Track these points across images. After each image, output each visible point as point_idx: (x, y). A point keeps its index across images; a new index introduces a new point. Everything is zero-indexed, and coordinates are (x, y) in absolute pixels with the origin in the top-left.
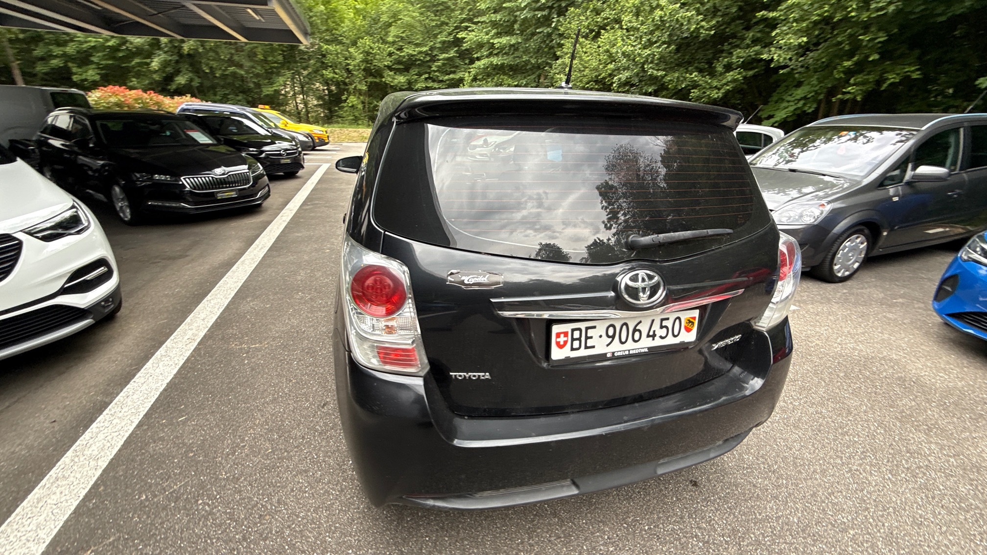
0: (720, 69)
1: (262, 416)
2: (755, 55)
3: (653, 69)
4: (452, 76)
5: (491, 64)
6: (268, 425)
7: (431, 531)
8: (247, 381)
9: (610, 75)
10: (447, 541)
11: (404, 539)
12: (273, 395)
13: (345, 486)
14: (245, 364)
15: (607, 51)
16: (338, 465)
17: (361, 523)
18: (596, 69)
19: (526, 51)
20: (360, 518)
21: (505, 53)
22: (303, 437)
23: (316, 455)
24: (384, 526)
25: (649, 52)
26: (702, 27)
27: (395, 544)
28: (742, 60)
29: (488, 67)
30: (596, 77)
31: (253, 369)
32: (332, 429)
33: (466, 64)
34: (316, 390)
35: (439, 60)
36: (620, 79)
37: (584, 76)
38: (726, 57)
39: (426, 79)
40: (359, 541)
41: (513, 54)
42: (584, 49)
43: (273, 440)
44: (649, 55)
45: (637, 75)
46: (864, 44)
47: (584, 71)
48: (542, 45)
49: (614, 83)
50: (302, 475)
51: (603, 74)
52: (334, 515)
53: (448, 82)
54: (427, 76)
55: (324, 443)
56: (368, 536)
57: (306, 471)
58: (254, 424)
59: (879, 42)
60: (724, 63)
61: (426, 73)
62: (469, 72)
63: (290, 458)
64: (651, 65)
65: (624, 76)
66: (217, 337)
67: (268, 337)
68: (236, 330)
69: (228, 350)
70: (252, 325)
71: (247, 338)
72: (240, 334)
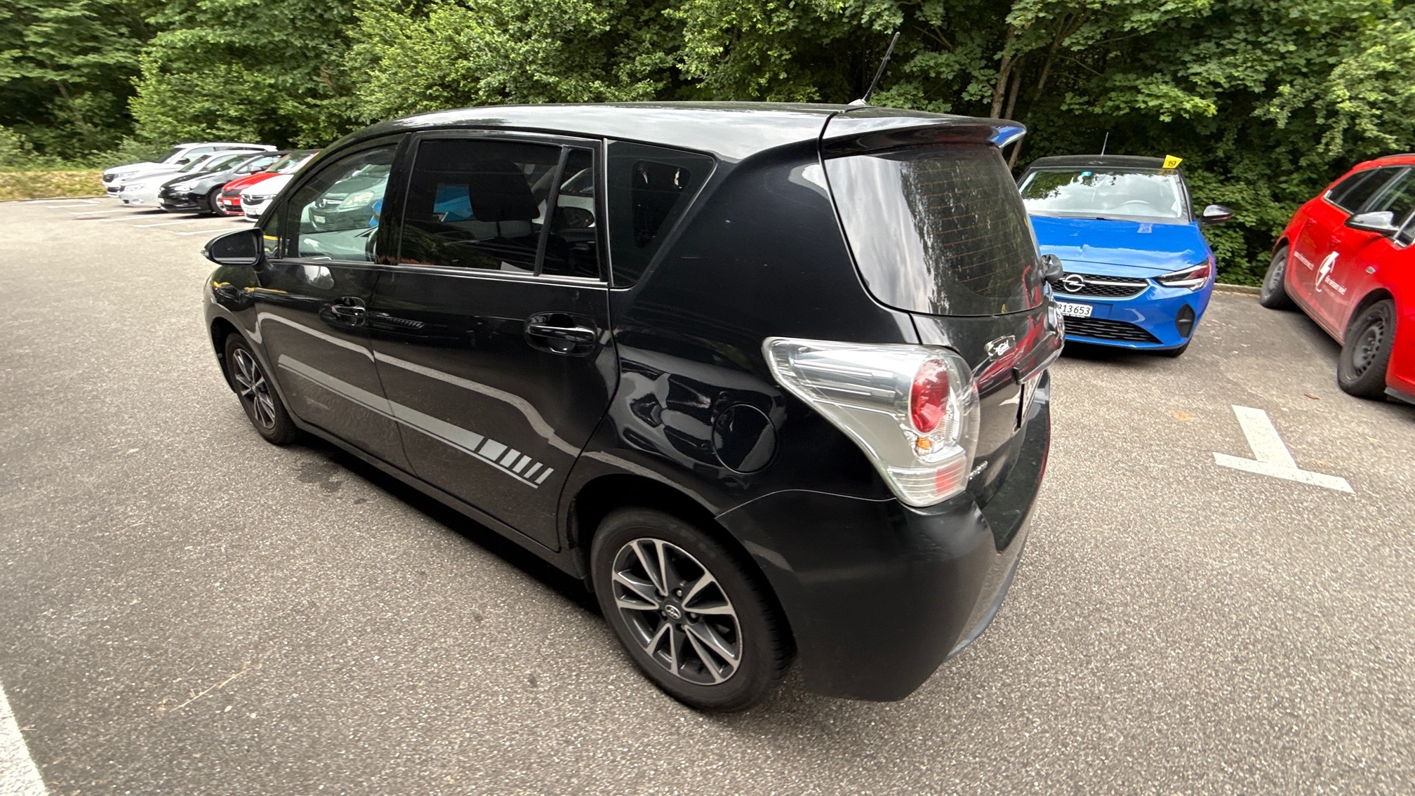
0: (625, 78)
1: (444, 766)
2: (661, 62)
3: (538, 71)
4: (92, 58)
5: (202, 41)
6: (479, 770)
7: (867, 714)
8: (314, 742)
9: (464, 77)
10: (890, 710)
11: (854, 743)
12: (413, 726)
13: (717, 748)
14: (258, 723)
15: (451, 39)
16: (671, 734)
17: (795, 768)
18: (438, 67)
19: (274, 22)
20: (784, 765)
21: (226, 23)
22: (567, 742)
23: (623, 746)
24: (821, 750)
25: (527, 47)
26: (594, 19)
27: (854, 756)
28: (649, 68)
29: (193, 48)
30: (443, 78)
31: (295, 718)
32: (595, 701)
33: (122, 35)
34: (484, 670)
35: (37, 20)
36: (490, 83)
37: (418, 75)
38: (626, 64)
39: (16, 60)
40: (819, 786)
41: (243, 26)
42: (409, 32)
43: (523, 781)
44: (528, 51)
45: (515, 79)
46: (773, 60)
47: (416, 67)
48: (307, 14)
49: (480, 89)
50: (643, 784)
51: (453, 75)
52: (754, 788)
53: (86, 70)
54: (16, 53)
55: (611, 727)
56: (820, 773)
57: (641, 775)
58: (449, 786)
59: (786, 60)
60: (628, 71)
61: (13, 47)
62: (148, 54)
63: (591, 780)
64: (534, 67)
65: (495, 79)
66: (81, 720)
67: (236, 652)
68: (117, 680)
69: (161, 724)
70: (150, 651)
71: (179, 679)
72: (142, 683)
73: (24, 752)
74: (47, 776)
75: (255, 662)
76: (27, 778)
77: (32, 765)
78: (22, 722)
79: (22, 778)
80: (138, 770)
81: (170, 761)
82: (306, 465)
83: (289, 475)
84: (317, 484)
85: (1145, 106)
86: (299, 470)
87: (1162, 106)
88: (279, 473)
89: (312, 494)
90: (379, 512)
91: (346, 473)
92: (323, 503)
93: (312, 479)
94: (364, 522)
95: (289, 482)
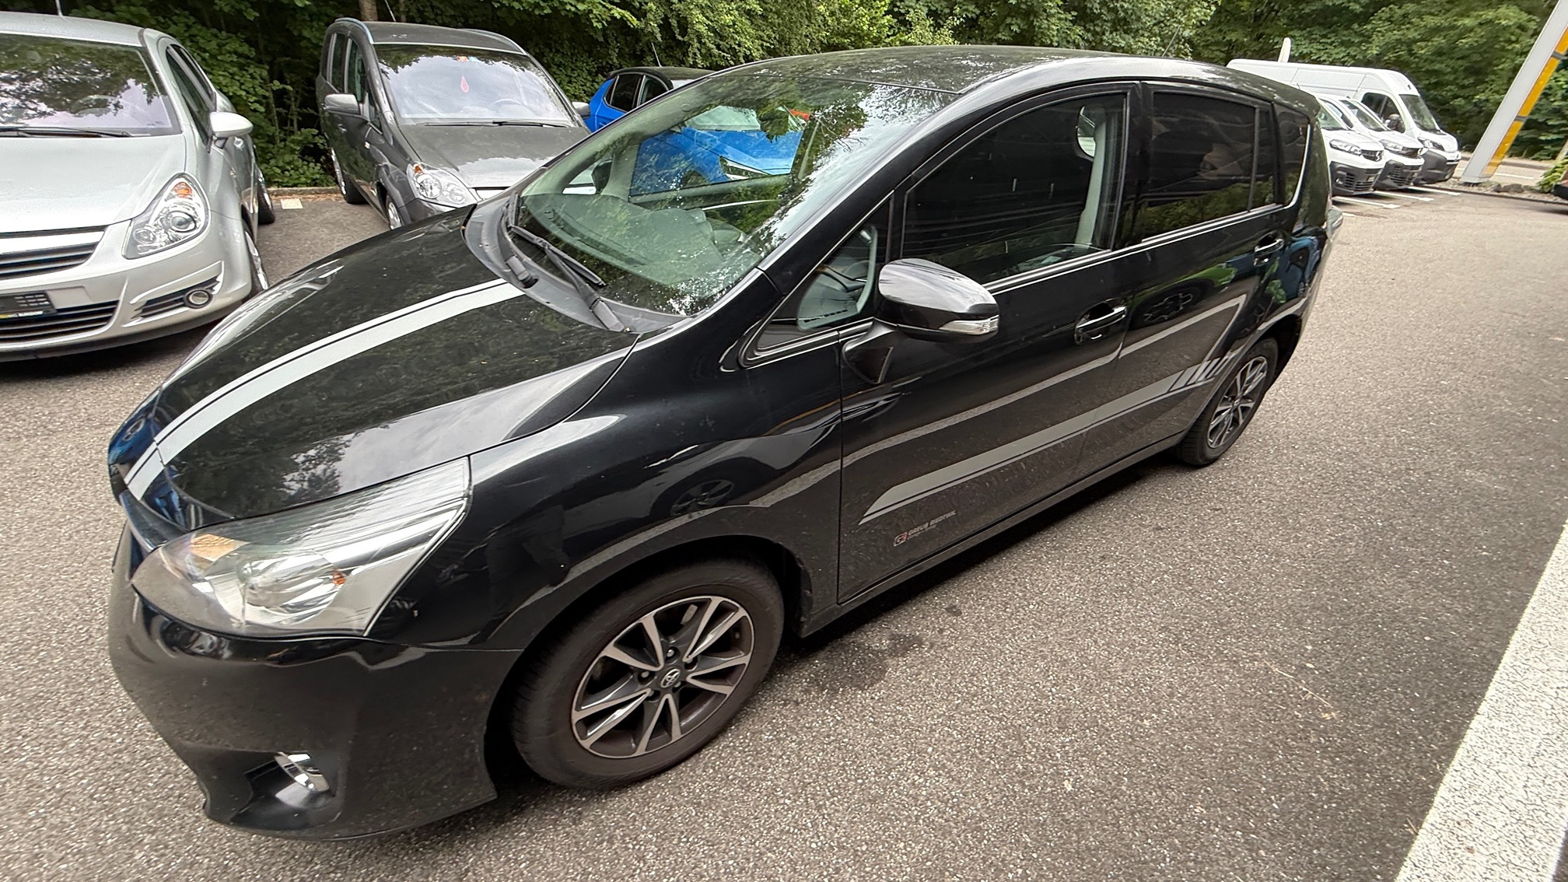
8: (1314, 608)
14: (1313, 643)
31: (1300, 622)
66: (1376, 780)
67: (1246, 676)
68: (1320, 770)
69: (1347, 710)
70: (1271, 755)
71: (1296, 713)
72: (1313, 745)
73: (1432, 816)
74: (1437, 780)
75: (1254, 659)
76: (1448, 796)
77: (1437, 800)
78: (1408, 841)
79: (1451, 800)
80: (1393, 710)
81: (1375, 690)
82: (818, 685)
83: (848, 703)
84: (890, 661)
85: (573, 9)
86: (836, 691)
87: (591, 11)
88: (839, 718)
89: (922, 663)
90: (985, 593)
91: (865, 633)
92: (952, 648)
93: (872, 672)
94: (1007, 603)
95: (877, 698)
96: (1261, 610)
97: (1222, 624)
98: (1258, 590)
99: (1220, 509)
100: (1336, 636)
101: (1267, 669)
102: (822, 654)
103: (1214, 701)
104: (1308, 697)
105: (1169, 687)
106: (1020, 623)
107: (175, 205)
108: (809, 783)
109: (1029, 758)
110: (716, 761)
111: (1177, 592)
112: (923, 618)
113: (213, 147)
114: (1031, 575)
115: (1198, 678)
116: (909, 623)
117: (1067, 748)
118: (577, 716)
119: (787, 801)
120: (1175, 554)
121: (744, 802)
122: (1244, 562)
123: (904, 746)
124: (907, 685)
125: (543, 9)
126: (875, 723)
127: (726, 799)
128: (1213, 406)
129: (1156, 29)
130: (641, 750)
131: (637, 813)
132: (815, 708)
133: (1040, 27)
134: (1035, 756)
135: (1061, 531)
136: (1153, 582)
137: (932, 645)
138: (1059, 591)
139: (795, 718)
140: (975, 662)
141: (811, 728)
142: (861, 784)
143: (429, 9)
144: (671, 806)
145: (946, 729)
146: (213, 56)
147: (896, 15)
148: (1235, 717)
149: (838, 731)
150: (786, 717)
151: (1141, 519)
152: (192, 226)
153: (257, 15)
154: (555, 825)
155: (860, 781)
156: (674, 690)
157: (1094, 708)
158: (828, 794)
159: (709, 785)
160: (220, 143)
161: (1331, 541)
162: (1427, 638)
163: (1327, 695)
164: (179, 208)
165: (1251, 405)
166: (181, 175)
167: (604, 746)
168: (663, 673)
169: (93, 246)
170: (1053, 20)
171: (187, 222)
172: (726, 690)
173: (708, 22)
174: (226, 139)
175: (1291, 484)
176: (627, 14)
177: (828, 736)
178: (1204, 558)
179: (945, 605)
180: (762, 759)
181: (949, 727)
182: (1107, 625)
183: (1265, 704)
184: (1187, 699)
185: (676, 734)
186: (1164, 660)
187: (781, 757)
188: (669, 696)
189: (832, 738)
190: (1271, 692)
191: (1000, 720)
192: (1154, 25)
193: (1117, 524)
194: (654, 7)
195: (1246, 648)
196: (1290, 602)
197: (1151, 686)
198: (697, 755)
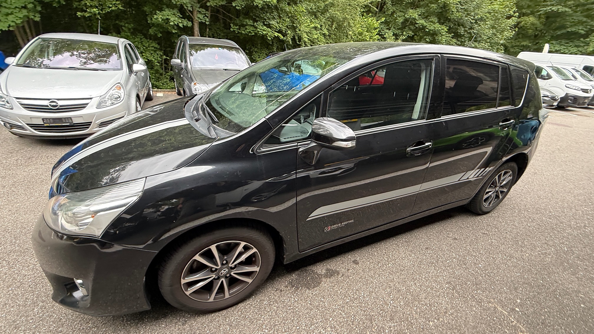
8: (524, 283)
75: (489, 302)
82: (292, 285)
83: (302, 294)
84: (324, 279)
85: (262, 33)
86: (298, 288)
87: (267, 34)
88: (296, 300)
89: (337, 282)
90: (371, 256)
91: (316, 266)
92: (351, 277)
93: (316, 282)
94: (379, 262)
95: (314, 294)
96: (497, 281)
97: (477, 284)
98: (498, 271)
99: (487, 234)
100: (533, 298)
101: (495, 307)
102: (297, 273)
103: (466, 318)
104: (514, 324)
105: (445, 309)
106: (383, 271)
107: (115, 92)
108: (277, 325)
109: (373, 330)
110: (243, 309)
111: (458, 267)
112: (342, 263)
113: (132, 75)
114: (393, 252)
115: (460, 307)
116: (336, 265)
117: (391, 329)
118: (183, 281)
119: (266, 331)
120: (461, 250)
121: (249, 328)
122: (494, 258)
123: (320, 316)
124: (328, 290)
125: (252, 33)
126: (310, 304)
127: (242, 325)
128: (484, 189)
129: (488, 40)
130: (212, 299)
131: (207, 325)
132: (288, 294)
133: (438, 39)
134: (376, 330)
135: (410, 235)
136: (448, 261)
137: (343, 275)
138: (403, 260)
139: (279, 297)
140: (360, 285)
141: (284, 302)
142: (298, 329)
143: (216, 34)
144: (221, 325)
145: (340, 311)
146: (146, 48)
147: (380, 35)
148: (474, 327)
149: (295, 305)
150: (275, 296)
151: (448, 234)
152: (119, 99)
153: (161, 35)
154: (176, 324)
155: (298, 328)
156: (226, 277)
157: (408, 313)
158: (284, 330)
159: (237, 319)
160: (135, 74)
161: (539, 254)
162: (582, 305)
163: (524, 325)
164: (116, 93)
165: (505, 190)
166: (119, 83)
167: (195, 295)
168: (221, 269)
169: (87, 104)
170: (443, 37)
171: (118, 98)
172: (249, 280)
173: (308, 38)
174: (137, 72)
175: (523, 227)
176: (280, 35)
177: (290, 306)
178: (475, 254)
179: (353, 260)
180: (261, 311)
181: (341, 311)
182: (422, 277)
183: (491, 324)
184: (453, 315)
185: (227, 295)
186: (446, 296)
187: (269, 312)
188: (223, 279)
189: (291, 307)
190: (495, 319)
191: (364, 311)
192: (488, 39)
193: (436, 235)
194: (290, 33)
195: (487, 297)
196: (513, 279)
197: (437, 307)
198: (236, 306)
